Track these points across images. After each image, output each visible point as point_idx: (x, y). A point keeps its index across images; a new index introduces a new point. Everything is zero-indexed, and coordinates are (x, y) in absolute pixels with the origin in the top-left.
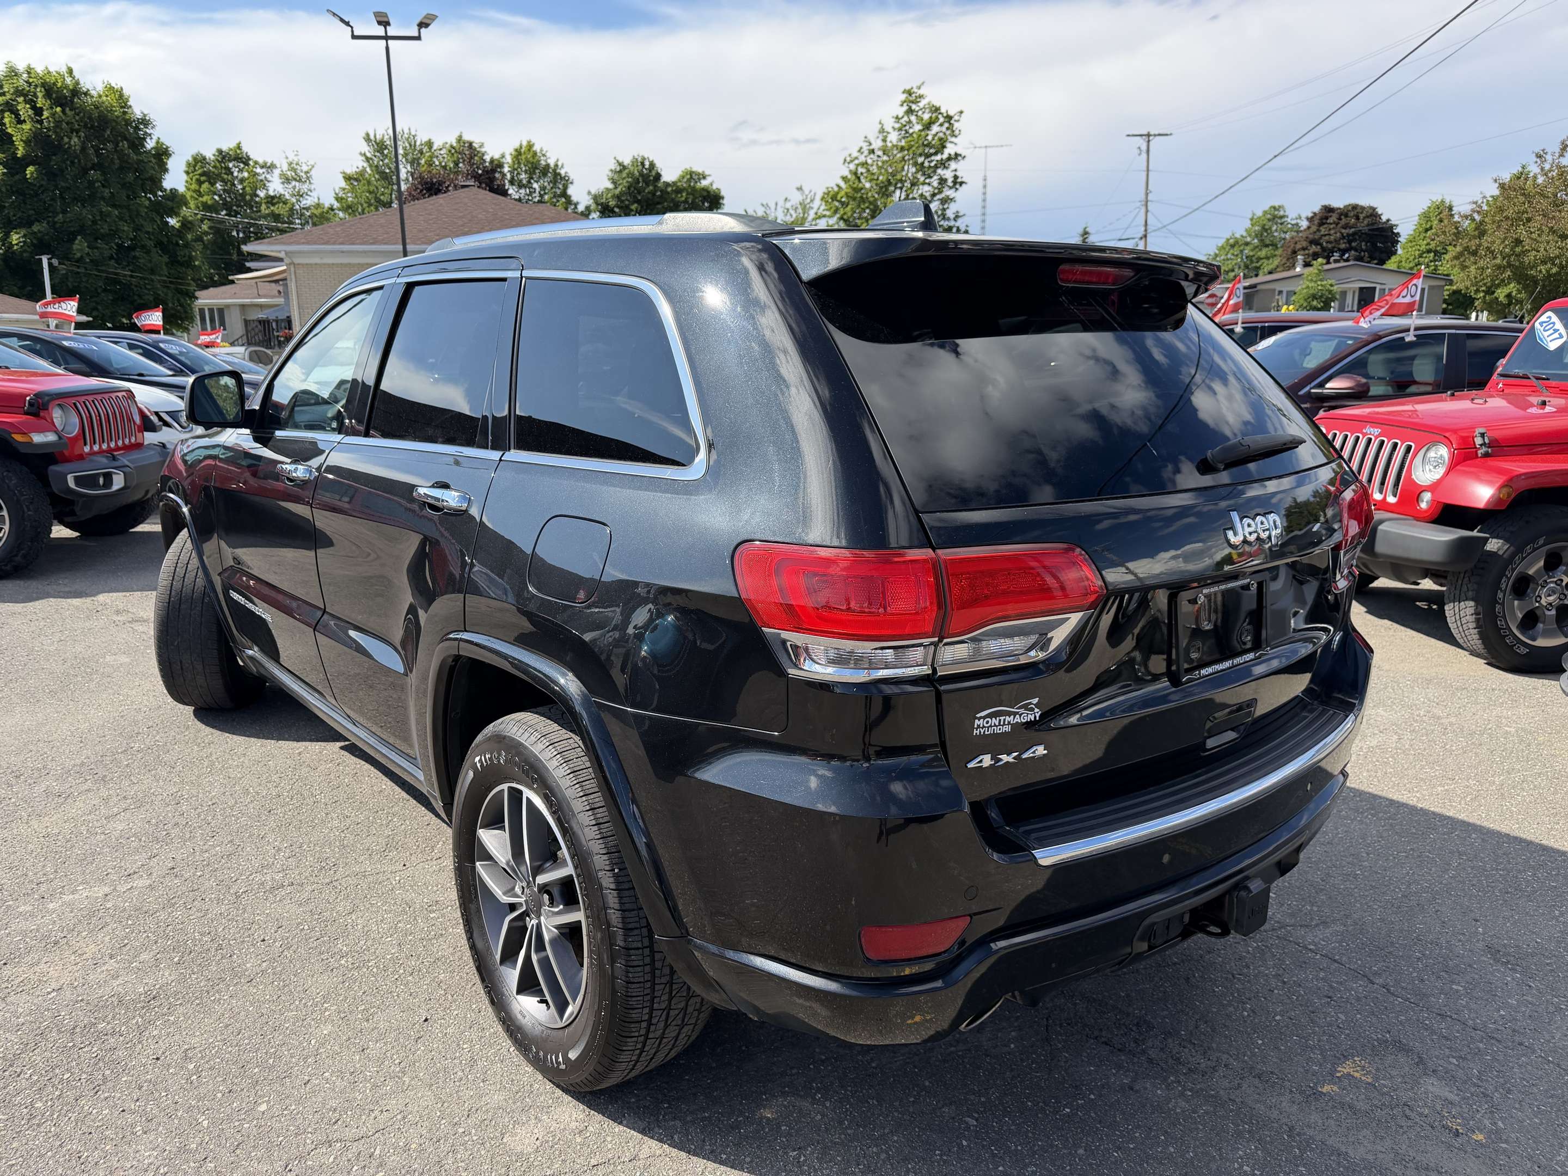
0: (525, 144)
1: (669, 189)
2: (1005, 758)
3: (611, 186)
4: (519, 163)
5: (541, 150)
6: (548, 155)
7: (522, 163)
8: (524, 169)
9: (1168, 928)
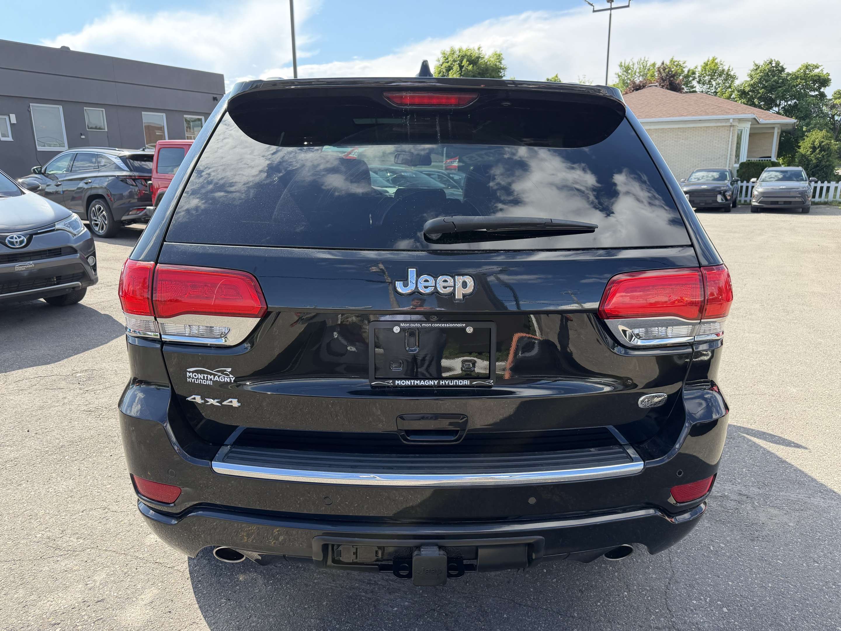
0: (711, 58)
1: (789, 78)
2: (211, 401)
3: (749, 79)
4: (705, 71)
5: (721, 61)
6: (724, 64)
7: (707, 70)
8: (708, 74)
9: (356, 553)
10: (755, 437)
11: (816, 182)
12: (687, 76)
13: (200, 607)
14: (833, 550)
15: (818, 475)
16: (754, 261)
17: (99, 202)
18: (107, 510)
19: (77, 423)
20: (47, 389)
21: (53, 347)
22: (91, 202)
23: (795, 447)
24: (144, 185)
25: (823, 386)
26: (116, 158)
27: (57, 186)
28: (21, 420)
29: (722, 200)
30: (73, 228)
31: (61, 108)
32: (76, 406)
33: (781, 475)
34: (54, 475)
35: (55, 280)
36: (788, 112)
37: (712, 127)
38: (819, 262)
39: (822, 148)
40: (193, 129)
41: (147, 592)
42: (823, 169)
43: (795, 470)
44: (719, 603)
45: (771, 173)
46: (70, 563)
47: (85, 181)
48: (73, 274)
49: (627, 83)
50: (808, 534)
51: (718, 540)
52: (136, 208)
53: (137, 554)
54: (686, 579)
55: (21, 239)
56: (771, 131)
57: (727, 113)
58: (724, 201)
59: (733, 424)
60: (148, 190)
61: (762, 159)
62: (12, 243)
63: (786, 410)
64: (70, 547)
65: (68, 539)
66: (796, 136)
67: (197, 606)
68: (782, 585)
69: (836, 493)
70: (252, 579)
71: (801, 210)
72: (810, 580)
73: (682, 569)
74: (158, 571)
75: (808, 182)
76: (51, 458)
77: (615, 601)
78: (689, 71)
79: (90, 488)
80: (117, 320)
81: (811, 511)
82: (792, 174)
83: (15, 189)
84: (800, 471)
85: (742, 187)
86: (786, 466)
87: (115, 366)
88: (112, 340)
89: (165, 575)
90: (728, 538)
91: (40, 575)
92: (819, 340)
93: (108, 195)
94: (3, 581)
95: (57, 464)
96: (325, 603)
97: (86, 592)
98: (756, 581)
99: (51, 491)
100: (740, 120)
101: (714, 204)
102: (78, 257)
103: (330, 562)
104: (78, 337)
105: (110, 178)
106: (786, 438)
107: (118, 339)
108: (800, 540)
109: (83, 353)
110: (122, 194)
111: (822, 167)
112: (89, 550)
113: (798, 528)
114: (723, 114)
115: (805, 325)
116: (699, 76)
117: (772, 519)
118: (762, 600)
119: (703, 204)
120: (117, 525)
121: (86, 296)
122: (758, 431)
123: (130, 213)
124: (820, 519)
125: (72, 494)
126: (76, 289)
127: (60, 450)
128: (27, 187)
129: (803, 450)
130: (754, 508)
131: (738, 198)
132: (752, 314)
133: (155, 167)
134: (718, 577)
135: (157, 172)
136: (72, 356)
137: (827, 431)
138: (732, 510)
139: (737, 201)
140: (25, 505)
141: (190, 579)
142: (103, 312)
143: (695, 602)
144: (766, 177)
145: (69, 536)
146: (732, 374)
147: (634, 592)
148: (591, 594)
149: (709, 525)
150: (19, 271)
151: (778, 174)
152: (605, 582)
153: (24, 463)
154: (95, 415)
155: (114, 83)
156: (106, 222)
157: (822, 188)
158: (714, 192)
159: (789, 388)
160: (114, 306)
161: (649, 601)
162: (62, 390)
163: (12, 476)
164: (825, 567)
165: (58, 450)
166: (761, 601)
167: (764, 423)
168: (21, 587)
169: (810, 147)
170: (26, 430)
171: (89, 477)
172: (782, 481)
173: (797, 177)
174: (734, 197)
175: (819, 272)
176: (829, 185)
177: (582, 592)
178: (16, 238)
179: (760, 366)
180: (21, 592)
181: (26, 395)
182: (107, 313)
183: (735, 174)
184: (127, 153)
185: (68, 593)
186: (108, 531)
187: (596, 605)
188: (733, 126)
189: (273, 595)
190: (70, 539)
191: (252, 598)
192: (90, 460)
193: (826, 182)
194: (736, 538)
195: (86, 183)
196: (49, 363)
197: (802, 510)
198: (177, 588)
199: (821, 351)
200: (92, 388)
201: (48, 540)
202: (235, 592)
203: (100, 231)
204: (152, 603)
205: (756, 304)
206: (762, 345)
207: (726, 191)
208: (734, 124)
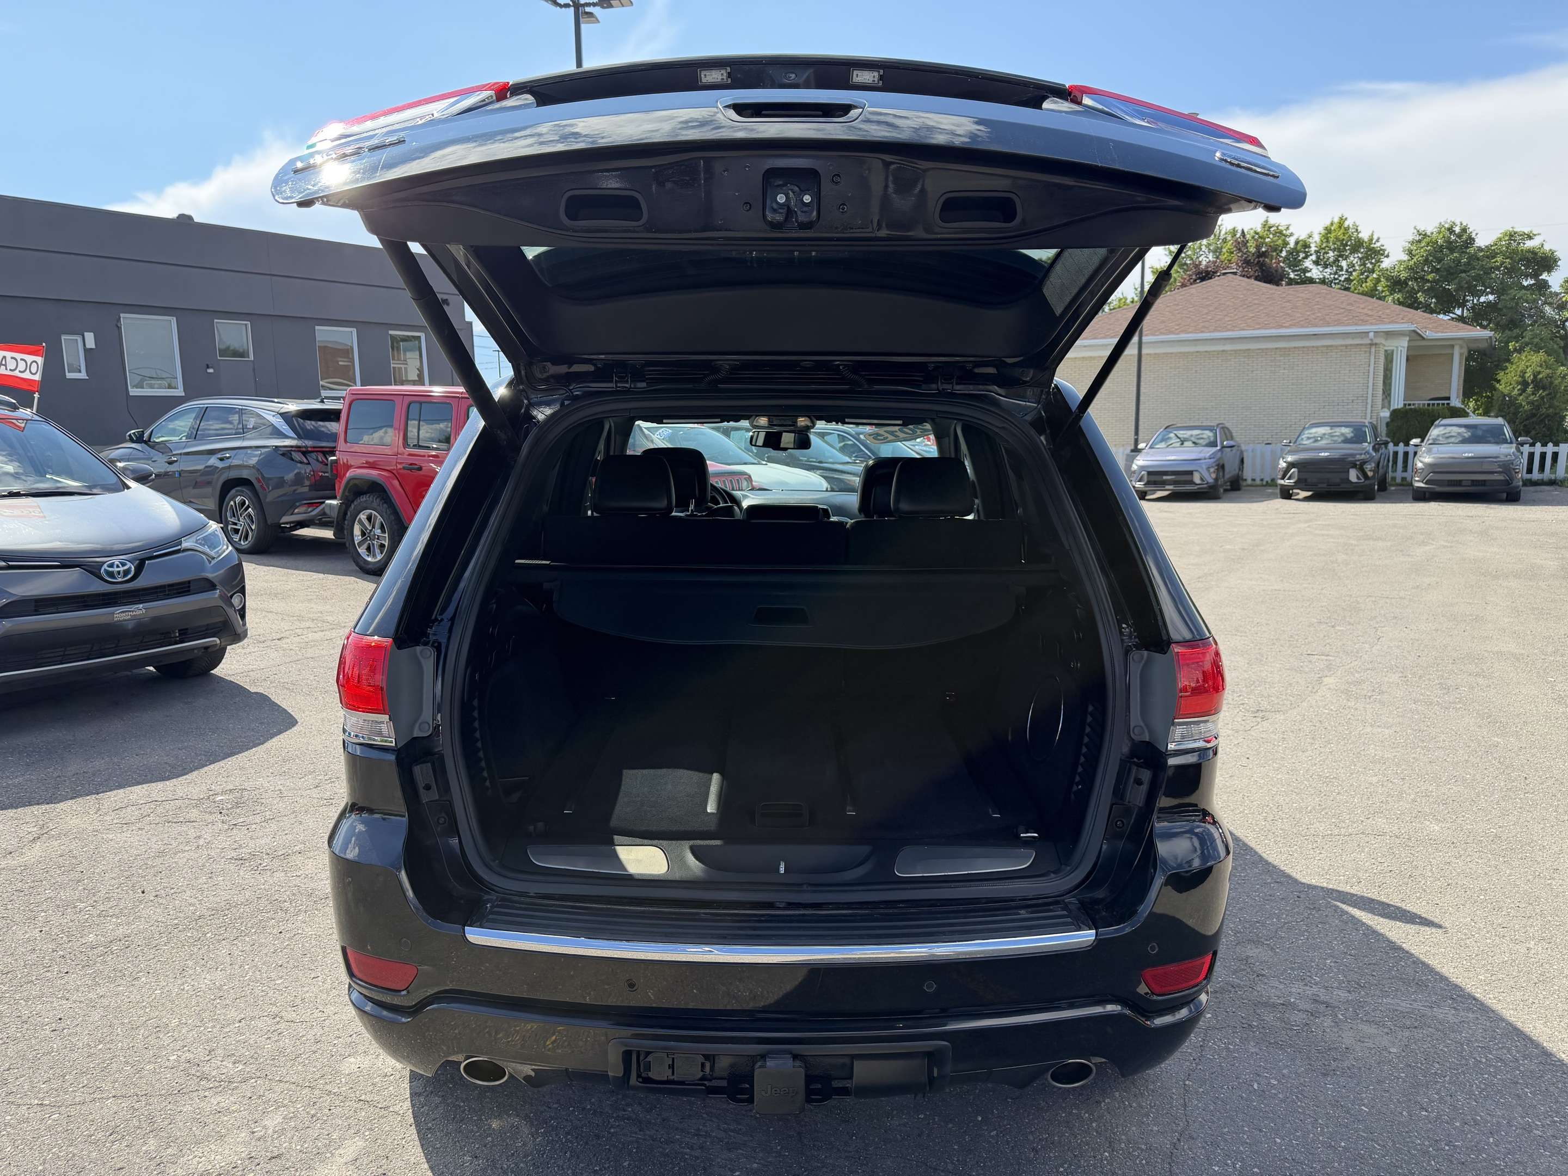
0: (1336, 220)
1: (1480, 255)
3: (1406, 258)
4: (1328, 241)
5: (1355, 224)
6: (1361, 228)
7: (1331, 240)
8: (1332, 247)
9: (672, 1067)
10: (1355, 907)
11: (1533, 445)
12: (1294, 252)
13: (431, 1168)
14: (1456, 1092)
15: (1452, 971)
16: (1402, 594)
17: (242, 491)
18: (278, 1019)
19: (221, 878)
20: (169, 822)
21: (173, 750)
22: (229, 492)
23: (1421, 924)
24: (322, 462)
25: (1489, 820)
26: (274, 416)
27: (170, 463)
28: (129, 873)
29: (1358, 478)
30: (209, 547)
31: (173, 320)
32: (219, 850)
33: (1390, 970)
34: (190, 963)
35: (177, 634)
36: (1479, 316)
37: (1336, 347)
38: (1520, 595)
39: (1538, 384)
40: (405, 354)
41: (348, 1145)
42: (1542, 421)
43: (1414, 962)
44: (1256, 1170)
45: (1449, 429)
46: (225, 1100)
47: (219, 456)
48: (208, 625)
49: (1186, 264)
50: (1419, 1065)
51: (1267, 1073)
52: (305, 502)
53: (329, 1087)
54: (1207, 1133)
55: (126, 568)
56: (1450, 351)
57: (1364, 322)
58: (1363, 480)
59: (1322, 885)
60: (329, 470)
61: (1433, 402)
62: (111, 574)
63: (1417, 861)
64: (224, 1076)
65: (219, 1063)
66: (1496, 359)
67: (426, 1166)
68: (1363, 1145)
69: (1478, 1000)
70: (512, 1126)
71: (1505, 495)
72: (1410, 1137)
73: (1203, 1118)
74: (363, 1113)
75: (1514, 445)
76: (182, 937)
77: (1087, 1166)
78: (1297, 243)
79: (249, 985)
80: (279, 703)
81: (1430, 1029)
82: (1487, 431)
83: (113, 479)
84: (1423, 963)
85: (1396, 454)
86: (1401, 955)
87: (279, 783)
88: (271, 738)
89: (375, 1119)
90: (1285, 1071)
91: (178, 1118)
92: (1496, 739)
93: (259, 481)
94: (122, 1126)
95: (194, 945)
96: (626, 1164)
97: (253, 1144)
98: (1321, 1138)
99: (187, 988)
100: (1389, 334)
101: (1343, 486)
102: (217, 596)
103: (633, 1081)
104: (214, 733)
105: (263, 450)
106: (1408, 909)
107: (281, 736)
108: (1403, 1075)
109: (223, 761)
110: (283, 477)
111: (1542, 418)
112: (253, 1080)
113: (1404, 1057)
114: (1356, 324)
115: (1475, 713)
116: (1316, 252)
117: (1363, 1042)
118: (1326, 1168)
119: (1325, 485)
120: (295, 1043)
121: (224, 661)
122: (1362, 896)
123: (296, 511)
124: (1444, 1042)
125: (221, 994)
126: (210, 650)
127: (197, 924)
128: (131, 476)
129: (1434, 930)
130: (1337, 1023)
131: (1390, 474)
132: (1383, 692)
133: (344, 429)
134: (1261, 1131)
135: (346, 441)
136: (206, 765)
137: (1482, 897)
138: (1298, 1026)
139: (1389, 480)
140: (147, 1010)
141: (414, 1126)
142: (253, 690)
143: (1217, 1169)
144: (1438, 436)
145: (221, 1059)
146: (1331, 798)
147: (1121, 1152)
148: (1052, 1155)
149: (1257, 1050)
150: (120, 621)
151: (1463, 430)
152: (1076, 1137)
153: (140, 943)
154: (250, 866)
155: (269, 277)
156: (253, 527)
157: (1543, 456)
158: (1341, 464)
159: (1428, 823)
160: (272, 678)
161: (1143, 1166)
162: (194, 824)
163: (123, 965)
164: (1438, 1117)
165: (194, 923)
166: (1323, 1168)
167: (1374, 883)
168: (151, 1135)
169: (1518, 383)
170: (139, 891)
171: (246, 967)
172: (1389, 980)
173: (1494, 436)
174: (1381, 471)
175: (1516, 614)
176: (1556, 449)
177: (1037, 1151)
178: (118, 566)
179: (1382, 785)
180: (152, 1143)
181: (134, 832)
182: (260, 690)
183: (1383, 430)
184: (293, 406)
185: (225, 1145)
186: (281, 1051)
187: (1057, 1171)
188: (1376, 344)
189: (545, 1150)
190: (223, 1063)
191: (513, 1154)
192: (247, 939)
193: (1550, 445)
194: (1299, 1071)
195: (221, 459)
196: (168, 779)
197: (1416, 1027)
198: (394, 1139)
199: (1495, 758)
200: (242, 820)
201: (188, 1065)
202: (485, 1146)
203: (242, 542)
204: (356, 1160)
205: (1394, 673)
206: (1392, 748)
207: (1364, 462)
208: (1377, 341)
